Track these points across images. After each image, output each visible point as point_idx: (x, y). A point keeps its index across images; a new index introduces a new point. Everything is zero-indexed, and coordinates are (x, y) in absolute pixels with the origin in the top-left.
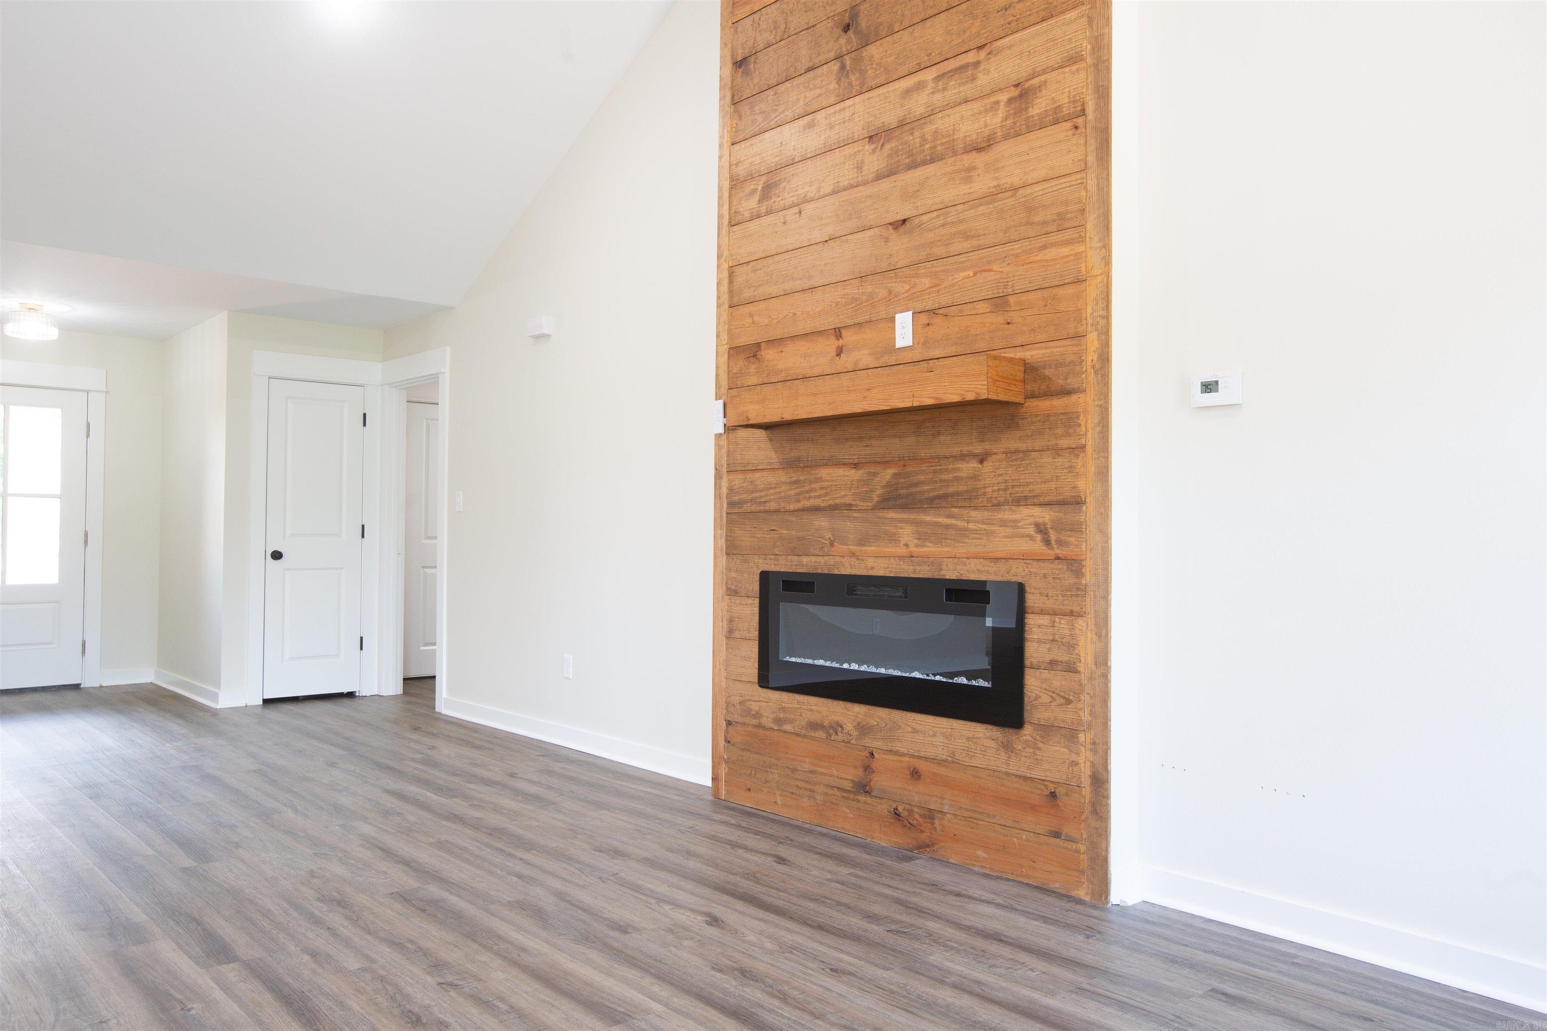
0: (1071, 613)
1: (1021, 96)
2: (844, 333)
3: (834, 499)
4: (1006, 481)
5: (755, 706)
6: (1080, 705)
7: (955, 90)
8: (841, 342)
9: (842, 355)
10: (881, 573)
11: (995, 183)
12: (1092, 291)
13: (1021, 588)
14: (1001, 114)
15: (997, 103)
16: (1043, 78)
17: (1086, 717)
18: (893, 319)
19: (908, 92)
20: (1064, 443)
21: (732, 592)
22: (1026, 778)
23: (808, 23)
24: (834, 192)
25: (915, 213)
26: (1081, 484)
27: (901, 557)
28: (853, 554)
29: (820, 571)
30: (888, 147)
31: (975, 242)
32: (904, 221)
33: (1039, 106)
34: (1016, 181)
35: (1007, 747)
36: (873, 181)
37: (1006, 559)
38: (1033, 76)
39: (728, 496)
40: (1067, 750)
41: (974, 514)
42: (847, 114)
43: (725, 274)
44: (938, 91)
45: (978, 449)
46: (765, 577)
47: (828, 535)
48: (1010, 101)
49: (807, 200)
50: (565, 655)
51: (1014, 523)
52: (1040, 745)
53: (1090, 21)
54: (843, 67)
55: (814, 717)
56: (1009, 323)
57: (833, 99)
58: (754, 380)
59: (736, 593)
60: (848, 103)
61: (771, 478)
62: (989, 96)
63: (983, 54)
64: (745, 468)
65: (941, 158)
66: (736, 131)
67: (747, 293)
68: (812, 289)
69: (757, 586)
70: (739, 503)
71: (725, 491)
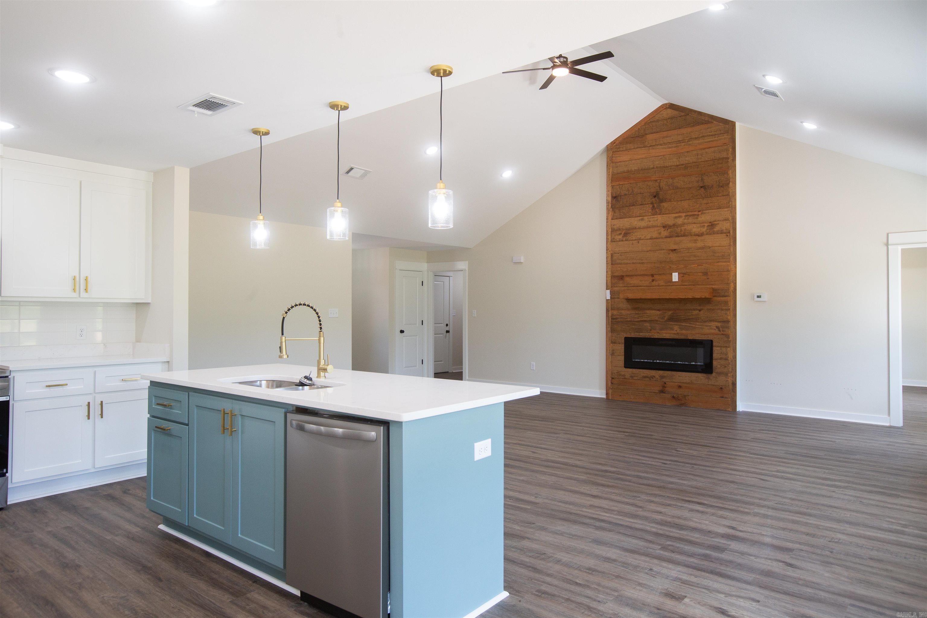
0: (726, 347)
1: (711, 225)
2: (655, 276)
3: (651, 318)
4: (707, 316)
5: (623, 373)
6: (729, 367)
7: (691, 220)
8: (653, 278)
9: (654, 282)
10: (668, 338)
11: (704, 245)
12: (732, 274)
13: (712, 341)
14: (705, 228)
15: (704, 225)
16: (718, 222)
17: (730, 370)
18: (672, 274)
19: (676, 217)
20: (724, 308)
21: (613, 342)
22: (713, 385)
23: (641, 192)
24: (650, 239)
25: (678, 248)
26: (729, 318)
27: (674, 334)
28: (658, 333)
29: (646, 337)
30: (669, 230)
31: (698, 258)
32: (675, 250)
33: (717, 229)
34: (710, 245)
35: (708, 378)
36: (664, 238)
37: (708, 334)
38: (715, 221)
39: (611, 316)
40: (725, 378)
41: (697, 323)
42: (655, 219)
43: (610, 255)
44: (686, 219)
45: (699, 308)
46: (626, 339)
47: (650, 328)
48: (708, 226)
49: (640, 239)
50: (532, 363)
51: (710, 326)
52: (718, 377)
53: (731, 212)
54: (653, 207)
55: (645, 375)
56: (708, 279)
57: (650, 214)
58: (621, 285)
59: (615, 343)
60: (655, 216)
61: (629, 312)
62: (702, 223)
63: (700, 213)
64: (618, 309)
65: (687, 236)
66: (613, 216)
67: (618, 261)
68: (643, 263)
69: (623, 341)
70: (616, 319)
71: (610, 315)
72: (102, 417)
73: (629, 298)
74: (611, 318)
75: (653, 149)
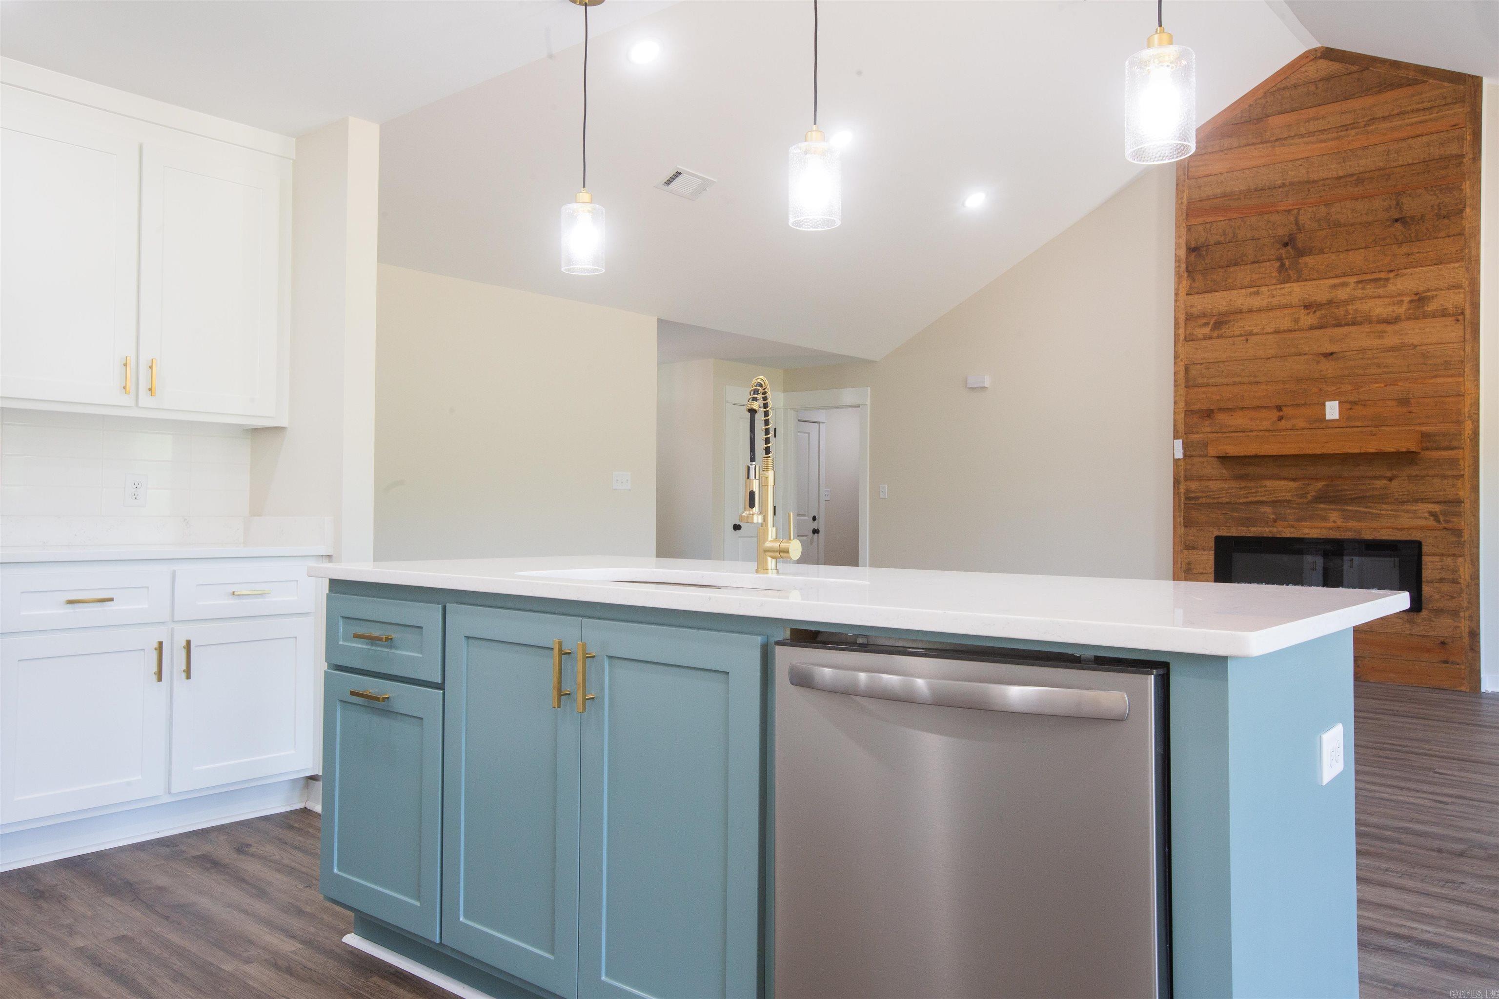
0: (1454, 555)
1: (1419, 300)
2: (1284, 409)
3: (1276, 497)
4: (1408, 491)
6: (1461, 599)
7: (1369, 290)
8: (1281, 414)
9: (1283, 421)
10: (1315, 536)
11: (1400, 341)
12: (1468, 401)
13: (1419, 544)
14: (1405, 307)
15: (1402, 301)
16: (1435, 293)
17: (1465, 604)
18: (1324, 405)
19: (1334, 286)
20: (1450, 473)
21: (1189, 547)
22: (1424, 636)
23: (1253, 237)
24: (1275, 332)
25: (1340, 350)
26: (1461, 493)
27: (1330, 529)
28: (1293, 526)
29: (1265, 536)
30: (1318, 313)
31: (1386, 369)
32: (1332, 354)
33: (1431, 307)
34: (1416, 342)
35: (1411, 622)
36: (1306, 330)
37: (1409, 529)
38: (1428, 291)
39: (1185, 493)
40: (1452, 621)
41: (1385, 506)
42: (1286, 291)
43: (1182, 368)
44: (1359, 289)
45: (1389, 474)
46: (1219, 540)
47: (1272, 516)
48: (1411, 301)
49: (1251, 334)
51: (1415, 512)
52: (1434, 619)
53: (1468, 270)
54: (1282, 265)
56: (1410, 412)
57: (1274, 281)
58: (1208, 429)
59: (1193, 548)
60: (1286, 285)
61: (1222, 485)
62: (1396, 296)
63: (1392, 275)
64: (1200, 479)
65: (1361, 324)
66: (1191, 288)
67: (1201, 381)
68: (1257, 383)
69: (1212, 544)
70: (1197, 498)
71: (1182, 491)
72: (188, 677)
73: (1228, 455)
74: (1187, 499)
75: (1284, 145)
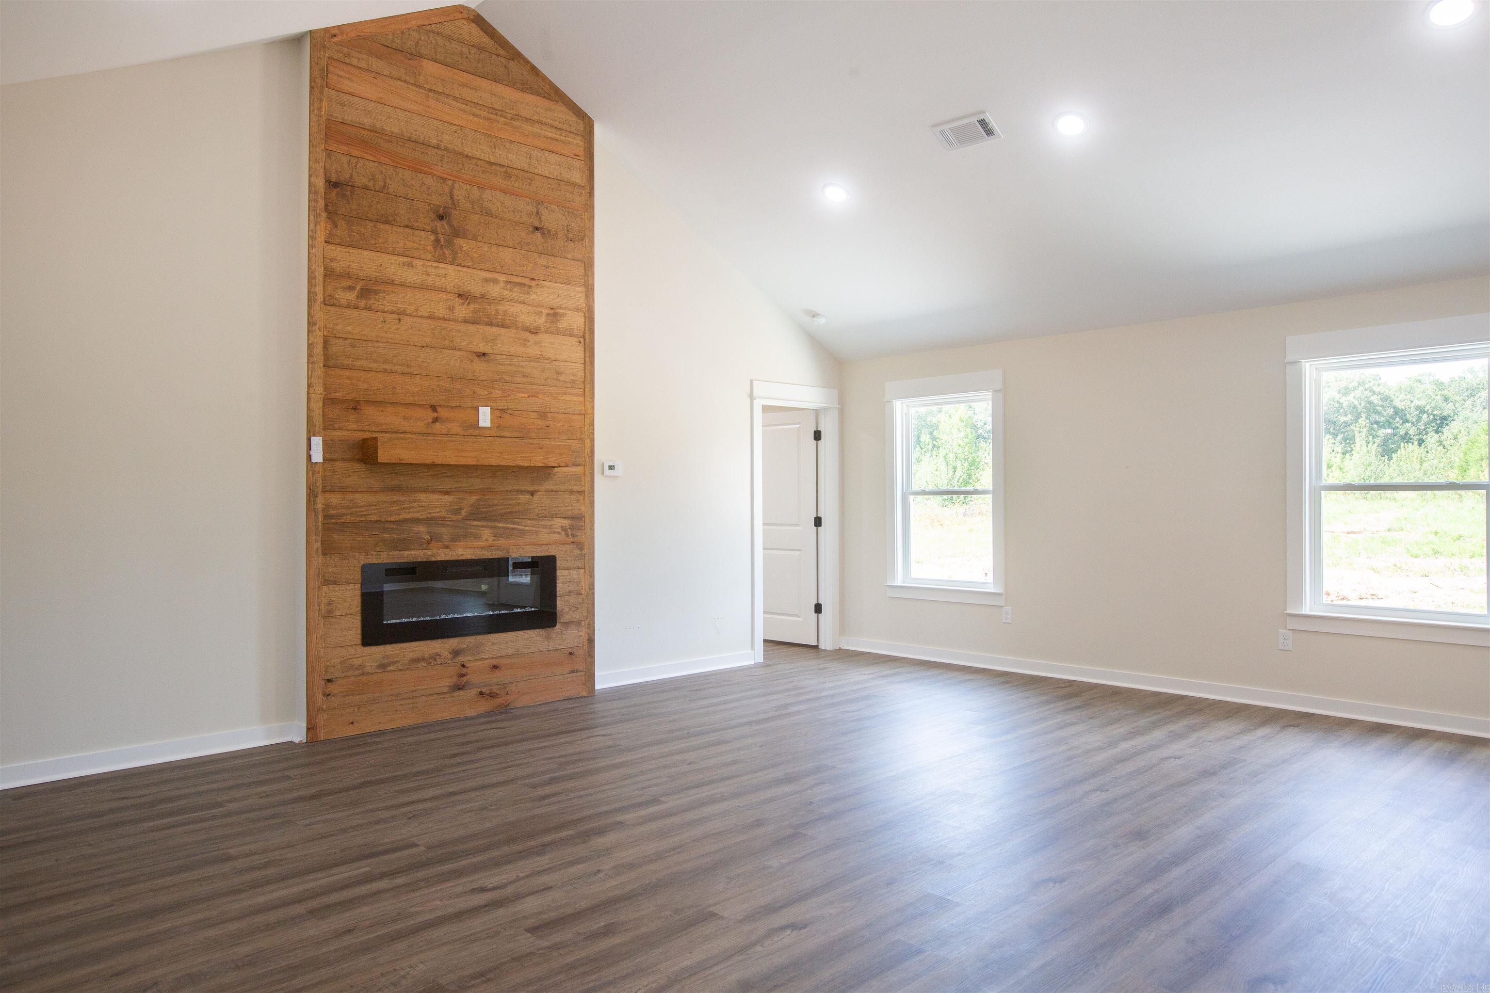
0: (578, 567)
1: (553, 315)
2: (439, 409)
3: (430, 513)
4: (546, 505)
5: (357, 662)
6: (581, 609)
7: (516, 293)
8: (436, 415)
9: (437, 424)
10: (469, 557)
11: (540, 353)
12: (587, 421)
13: (554, 559)
14: (543, 319)
15: (541, 312)
16: (565, 312)
17: (585, 613)
18: (478, 410)
19: (486, 280)
21: (326, 581)
22: (557, 650)
23: (407, 195)
24: (429, 317)
25: (491, 352)
26: (582, 508)
27: (483, 548)
28: (447, 547)
29: (419, 560)
30: (472, 306)
31: (529, 380)
32: (484, 354)
33: (562, 324)
34: (552, 357)
35: (548, 638)
36: (461, 322)
37: (546, 545)
38: (560, 308)
39: (323, 510)
40: (577, 631)
41: (528, 522)
42: (441, 272)
43: (319, 341)
44: (507, 289)
45: (531, 489)
46: (366, 570)
47: (427, 537)
48: (548, 314)
49: (404, 313)
51: (550, 527)
52: (565, 632)
53: (585, 295)
54: (437, 241)
55: (414, 655)
56: (547, 427)
57: (429, 256)
58: (354, 426)
59: (335, 582)
60: (441, 265)
61: (371, 498)
62: (537, 307)
63: (533, 283)
64: (344, 490)
65: (508, 327)
66: (331, 235)
67: (344, 361)
68: (411, 374)
69: (358, 576)
70: (339, 516)
71: (320, 506)
74: (325, 517)
75: (437, 100)
